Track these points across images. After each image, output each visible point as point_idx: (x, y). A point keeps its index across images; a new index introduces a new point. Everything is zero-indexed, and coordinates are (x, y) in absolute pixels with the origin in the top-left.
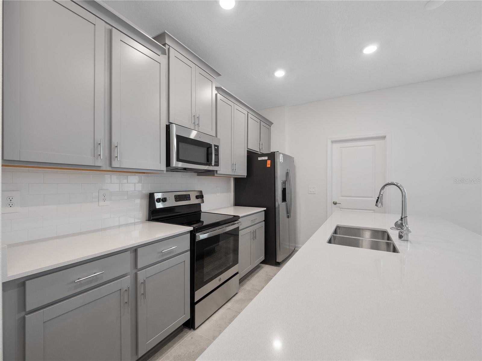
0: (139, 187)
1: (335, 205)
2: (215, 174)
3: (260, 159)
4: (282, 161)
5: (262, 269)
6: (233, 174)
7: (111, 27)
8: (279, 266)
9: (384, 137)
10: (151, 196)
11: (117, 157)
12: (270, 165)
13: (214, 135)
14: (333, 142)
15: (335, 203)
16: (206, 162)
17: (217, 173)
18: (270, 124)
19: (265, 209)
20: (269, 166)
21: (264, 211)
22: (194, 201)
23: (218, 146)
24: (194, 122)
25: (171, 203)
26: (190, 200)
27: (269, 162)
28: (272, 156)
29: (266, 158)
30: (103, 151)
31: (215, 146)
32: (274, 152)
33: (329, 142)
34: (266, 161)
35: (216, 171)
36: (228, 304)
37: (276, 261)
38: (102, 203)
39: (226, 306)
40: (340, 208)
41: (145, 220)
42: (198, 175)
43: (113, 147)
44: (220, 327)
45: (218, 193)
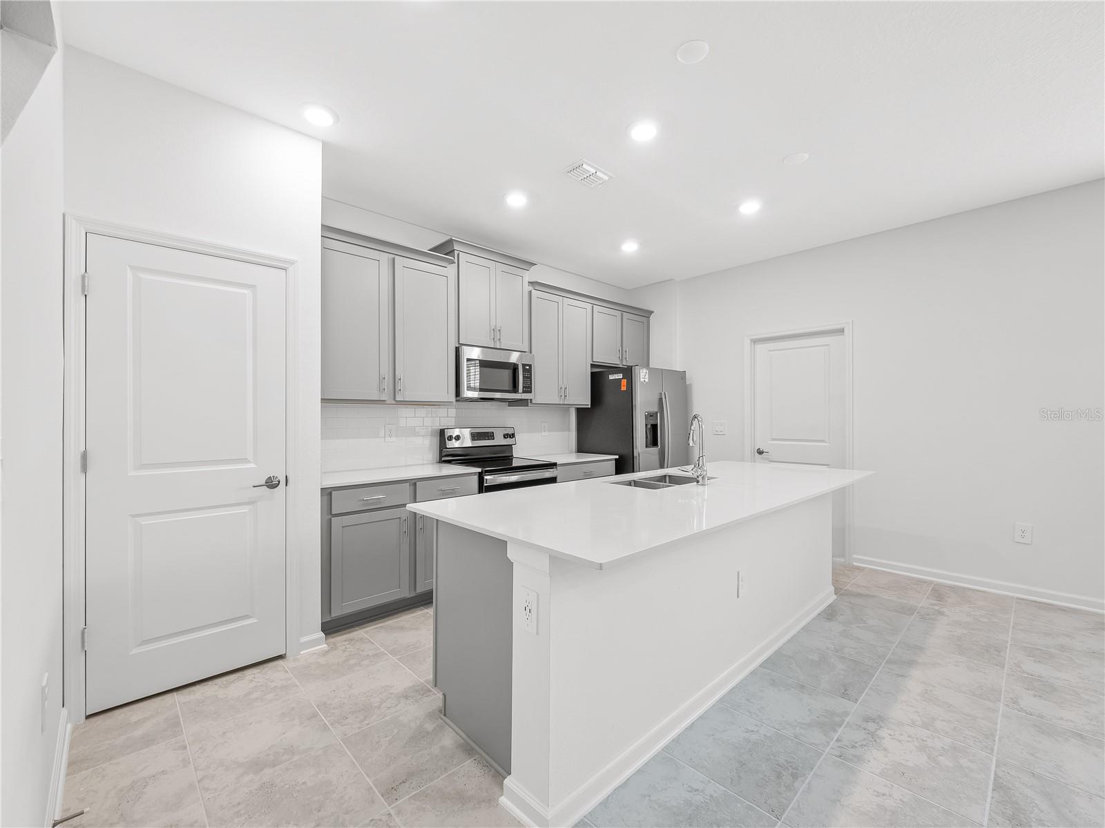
0: (428, 422)
1: (760, 456)
2: (529, 403)
3: (611, 377)
4: (647, 380)
6: (561, 403)
7: (394, 256)
9: (841, 331)
10: (442, 432)
11: (400, 390)
12: (626, 387)
13: (527, 349)
14: (755, 341)
15: (760, 452)
16: (511, 389)
17: (531, 402)
18: (647, 314)
19: (616, 457)
20: (624, 388)
21: (616, 459)
22: (499, 440)
23: (530, 366)
25: (467, 442)
26: (494, 439)
27: (624, 382)
28: (628, 372)
29: (620, 376)
30: (388, 384)
31: (524, 365)
32: (632, 367)
33: (747, 342)
34: (620, 380)
35: (531, 400)
38: (388, 439)
40: (771, 461)
41: (435, 461)
42: (510, 406)
43: (397, 380)
45: (545, 431)
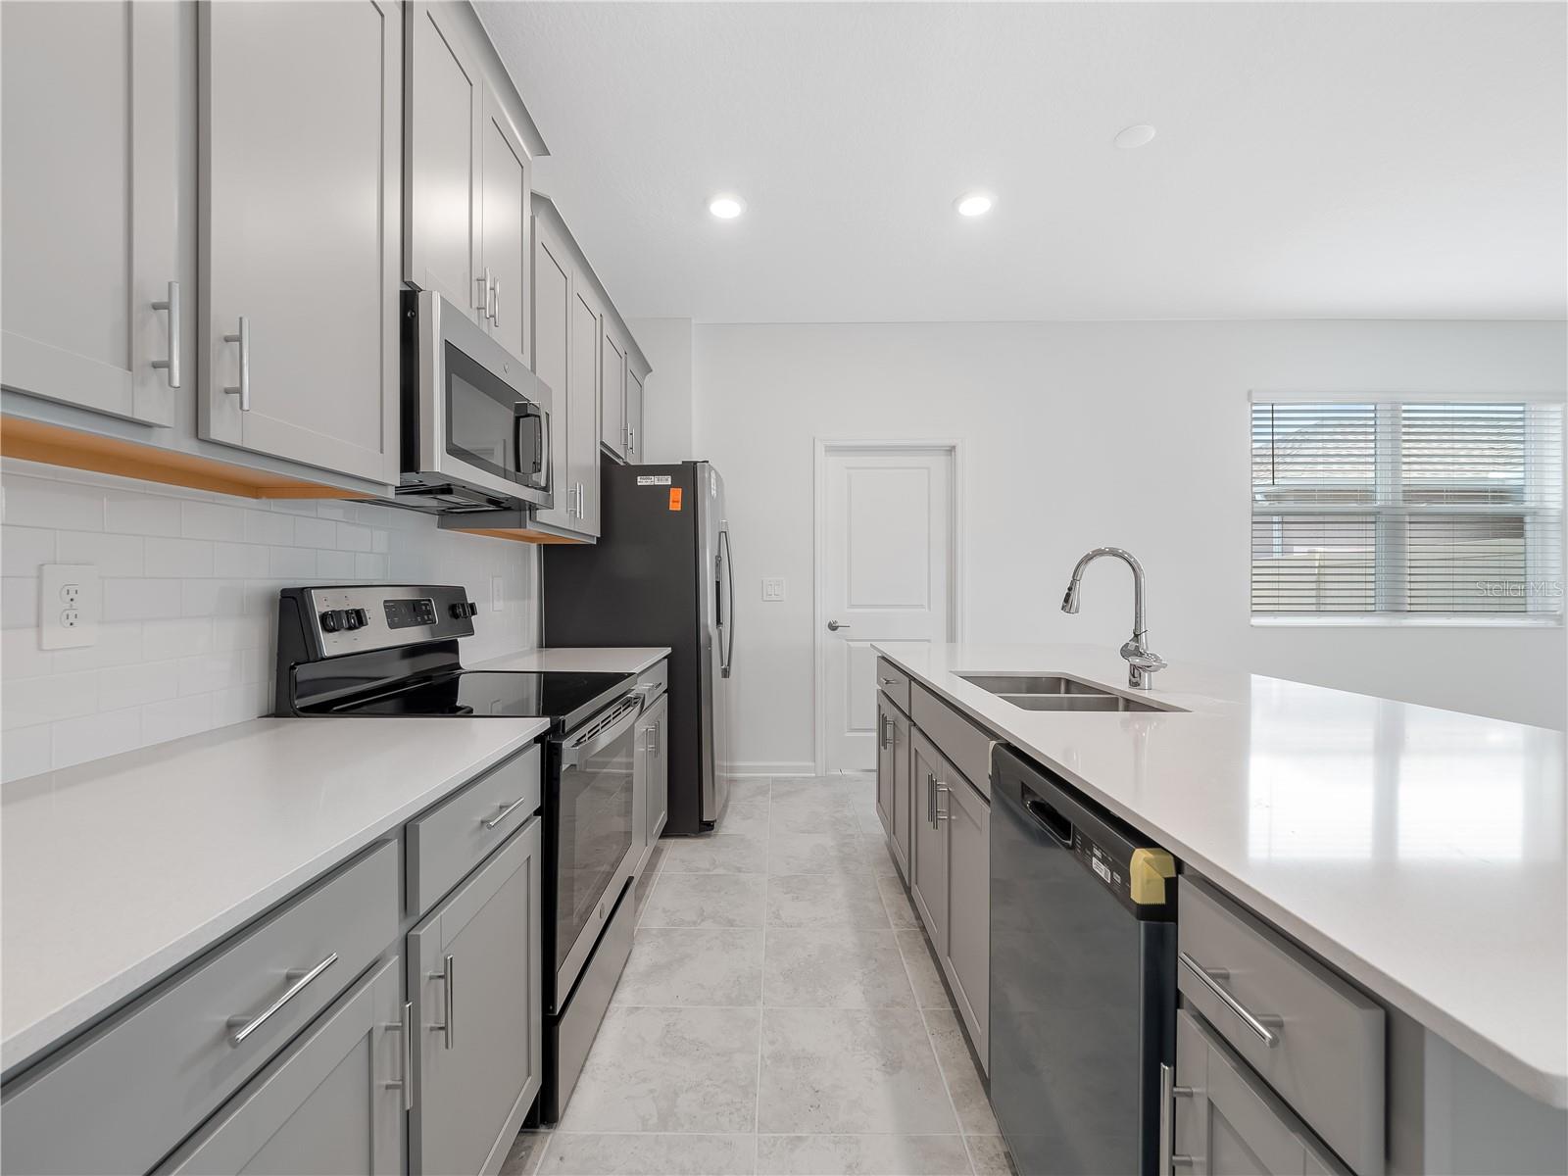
1: (833, 633)
2: (528, 521)
3: (642, 481)
4: (715, 494)
5: (663, 856)
6: (572, 529)
8: (709, 836)
9: (952, 450)
12: (680, 506)
14: (828, 450)
15: (833, 627)
17: (533, 517)
19: (668, 650)
20: (675, 506)
21: (666, 658)
23: (548, 415)
24: (477, 305)
26: (434, 622)
27: (676, 495)
28: (687, 474)
29: (667, 480)
32: (695, 463)
33: (820, 450)
34: (667, 488)
35: (536, 510)
36: (619, 995)
37: (701, 820)
39: (616, 1005)
40: (847, 640)
42: (441, 526)
43: (214, 337)
44: (644, 1080)
